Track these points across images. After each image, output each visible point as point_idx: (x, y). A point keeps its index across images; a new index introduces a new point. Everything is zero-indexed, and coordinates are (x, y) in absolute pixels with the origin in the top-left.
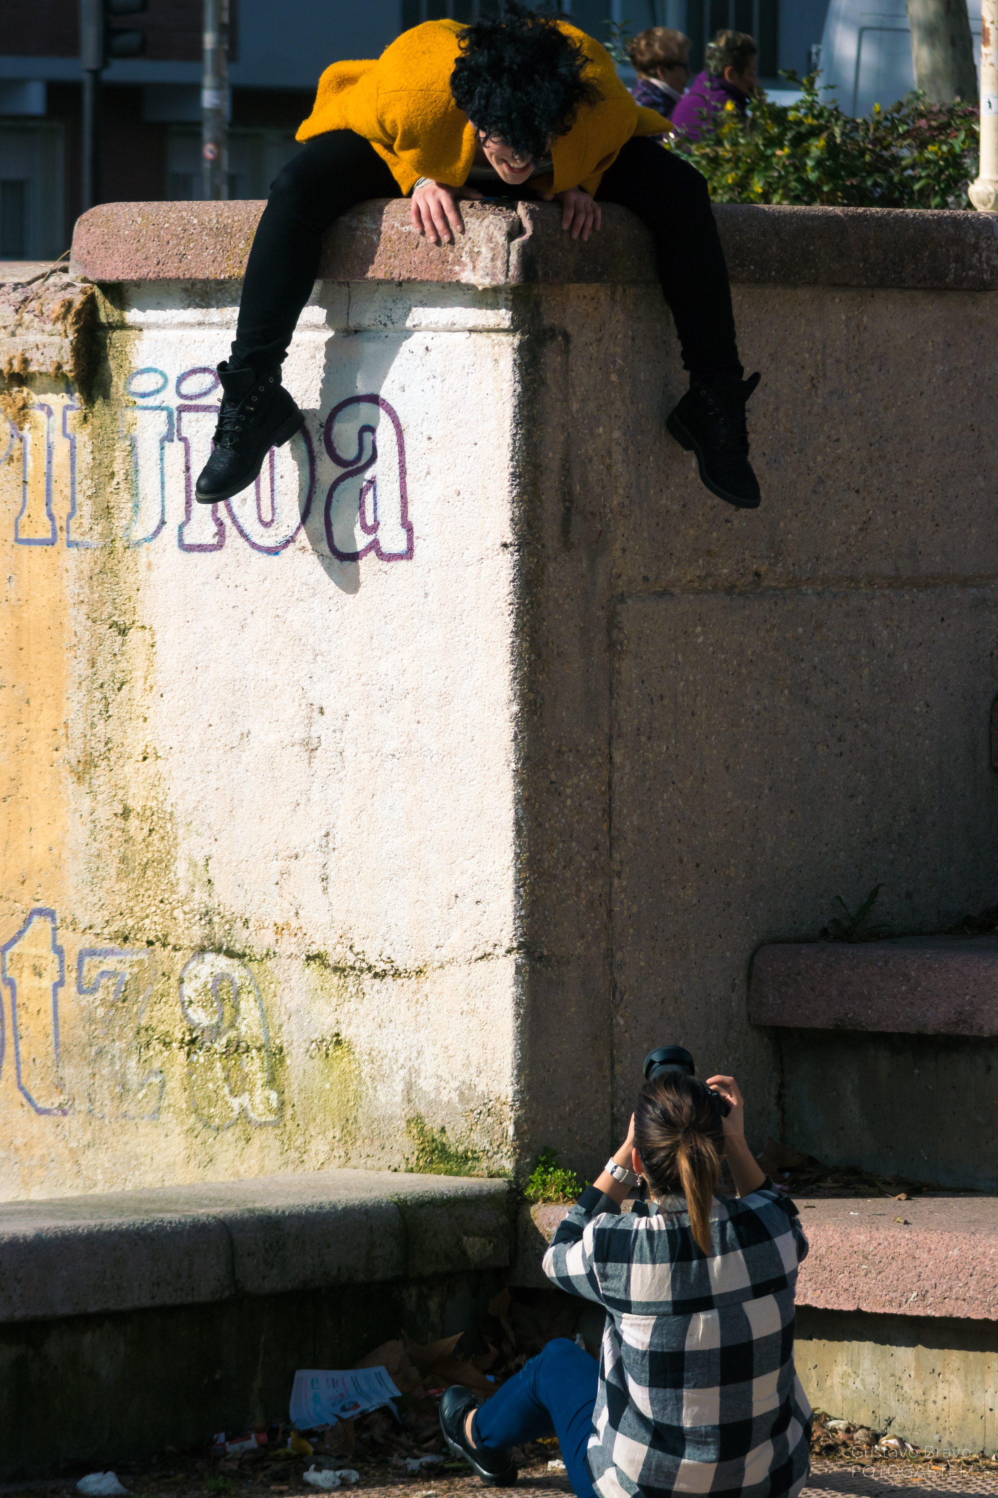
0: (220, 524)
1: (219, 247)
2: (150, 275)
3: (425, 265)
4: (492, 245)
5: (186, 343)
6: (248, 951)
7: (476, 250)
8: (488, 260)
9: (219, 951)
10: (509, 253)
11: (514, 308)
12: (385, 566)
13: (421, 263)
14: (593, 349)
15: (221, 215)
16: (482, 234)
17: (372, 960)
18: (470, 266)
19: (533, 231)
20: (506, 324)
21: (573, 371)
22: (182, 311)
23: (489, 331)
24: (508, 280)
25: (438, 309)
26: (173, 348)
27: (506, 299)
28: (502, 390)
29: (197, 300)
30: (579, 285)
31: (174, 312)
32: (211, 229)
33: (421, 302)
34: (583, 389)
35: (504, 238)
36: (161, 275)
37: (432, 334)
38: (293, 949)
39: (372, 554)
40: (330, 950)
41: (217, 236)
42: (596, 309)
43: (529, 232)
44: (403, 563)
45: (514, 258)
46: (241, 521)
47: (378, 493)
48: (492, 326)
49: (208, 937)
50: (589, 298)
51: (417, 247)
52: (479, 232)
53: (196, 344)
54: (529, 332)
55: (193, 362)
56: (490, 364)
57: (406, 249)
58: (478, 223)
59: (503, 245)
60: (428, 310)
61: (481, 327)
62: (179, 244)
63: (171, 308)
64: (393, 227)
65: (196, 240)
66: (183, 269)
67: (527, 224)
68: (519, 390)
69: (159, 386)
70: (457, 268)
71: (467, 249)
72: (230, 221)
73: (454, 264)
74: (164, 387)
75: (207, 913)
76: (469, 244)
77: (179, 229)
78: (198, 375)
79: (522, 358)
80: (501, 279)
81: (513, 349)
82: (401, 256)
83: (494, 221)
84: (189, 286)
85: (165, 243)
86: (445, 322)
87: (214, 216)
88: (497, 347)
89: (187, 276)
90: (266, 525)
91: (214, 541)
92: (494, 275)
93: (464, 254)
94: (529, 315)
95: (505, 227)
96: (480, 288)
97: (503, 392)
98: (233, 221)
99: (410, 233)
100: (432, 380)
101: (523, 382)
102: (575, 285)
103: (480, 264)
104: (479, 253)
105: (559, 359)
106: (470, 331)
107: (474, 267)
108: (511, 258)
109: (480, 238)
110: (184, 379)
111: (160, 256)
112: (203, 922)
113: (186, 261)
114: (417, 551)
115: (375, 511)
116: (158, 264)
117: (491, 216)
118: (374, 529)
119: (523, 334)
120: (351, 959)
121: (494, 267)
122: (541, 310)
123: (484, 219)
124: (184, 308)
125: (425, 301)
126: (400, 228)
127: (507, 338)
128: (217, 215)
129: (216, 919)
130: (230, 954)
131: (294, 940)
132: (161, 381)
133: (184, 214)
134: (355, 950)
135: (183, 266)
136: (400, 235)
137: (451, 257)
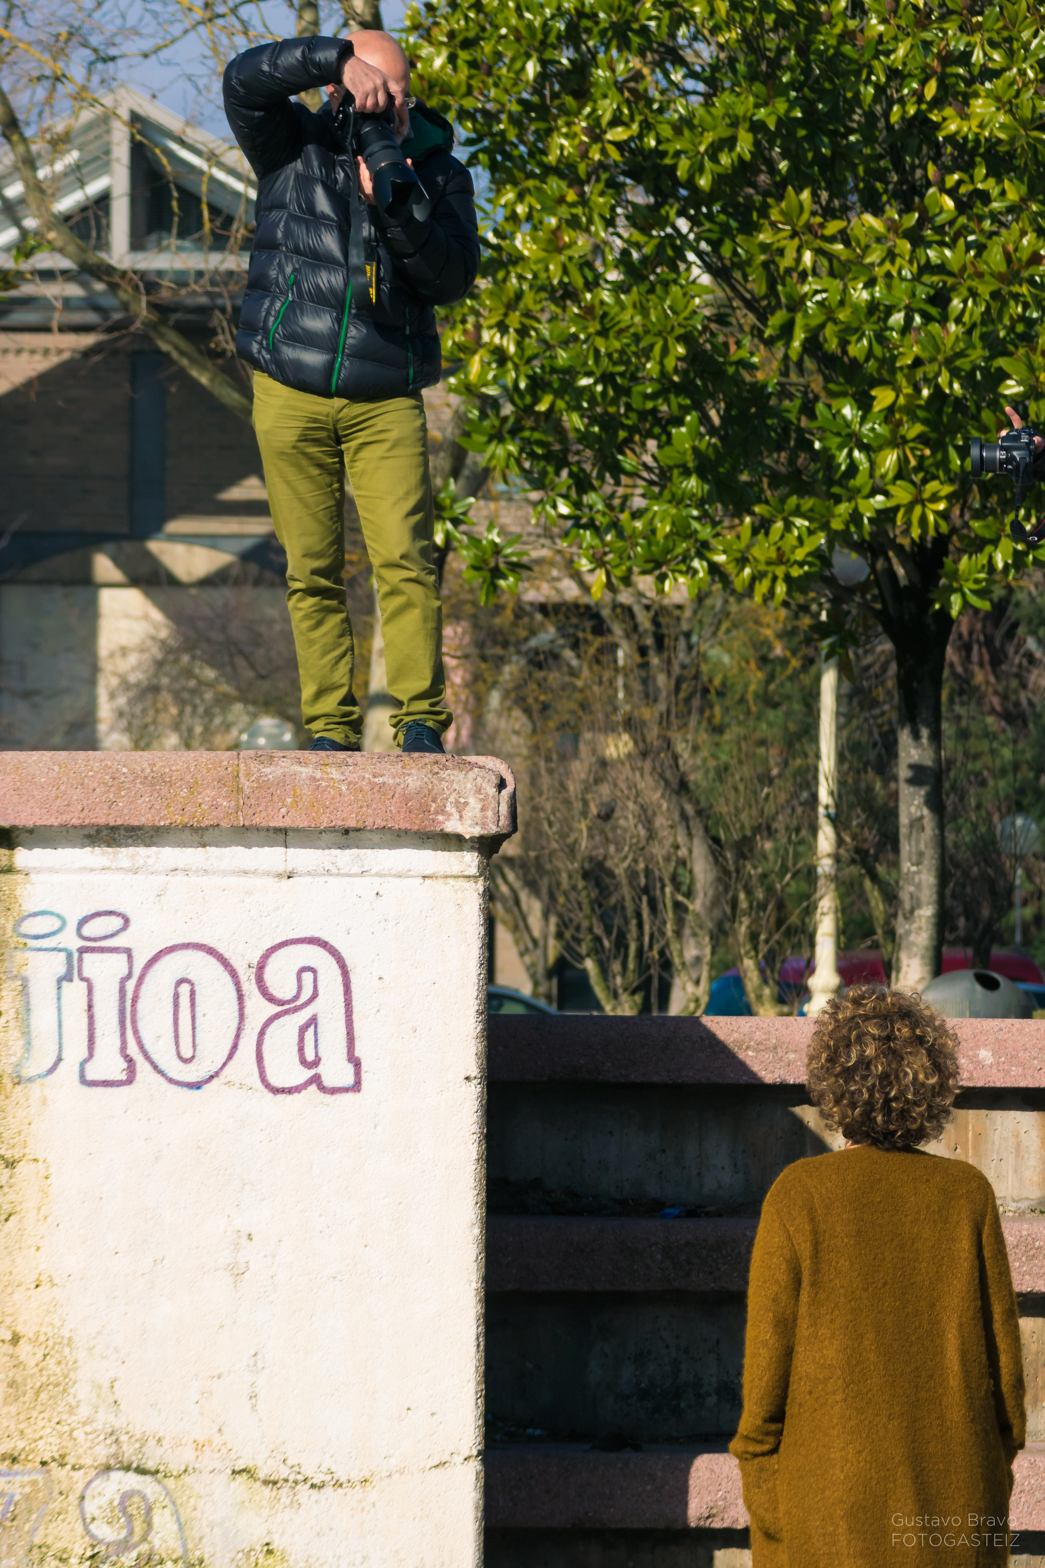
0: (130, 1061)
1: (156, 795)
3: (403, 814)
4: (480, 797)
5: (89, 887)
6: (162, 1468)
7: (463, 800)
8: (477, 810)
9: (127, 1468)
10: (498, 803)
11: (480, 856)
12: (328, 1098)
13: (399, 812)
16: (469, 785)
17: (308, 1471)
18: (456, 816)
19: (517, 785)
20: (473, 871)
23: (447, 877)
24: (499, 829)
26: (73, 891)
27: (480, 847)
28: (466, 933)
29: (102, 846)
32: (146, 778)
35: (492, 790)
37: (381, 880)
38: (218, 1465)
39: (313, 1088)
40: (260, 1463)
41: (153, 785)
43: (512, 787)
44: (350, 1096)
45: (503, 809)
46: (155, 1057)
47: (320, 1030)
49: (115, 1456)
51: (393, 797)
52: (465, 783)
53: (101, 888)
55: (97, 904)
56: (452, 908)
57: (380, 798)
58: (461, 776)
59: (491, 796)
61: (440, 873)
64: (364, 778)
65: (128, 788)
67: (509, 779)
68: (482, 932)
69: (56, 928)
70: (441, 818)
71: (452, 799)
72: (167, 770)
73: (437, 813)
74: (62, 929)
75: (112, 1434)
76: (454, 795)
77: (106, 777)
78: (103, 917)
80: (490, 828)
82: (375, 806)
84: (93, 832)
85: (90, 791)
87: (147, 765)
88: (459, 892)
90: (186, 1061)
91: (123, 1077)
92: (484, 825)
93: (448, 804)
95: (491, 781)
96: (468, 836)
97: (468, 935)
98: (171, 770)
99: (384, 783)
100: (384, 923)
103: (468, 814)
104: (466, 803)
106: (425, 877)
107: (461, 817)
108: (500, 808)
109: (467, 790)
110: (87, 922)
111: (85, 802)
112: (108, 1441)
113: (117, 808)
114: (364, 1084)
115: (316, 1047)
116: (83, 810)
118: (316, 1063)
119: (488, 882)
120: (284, 1472)
121: (483, 817)
126: (372, 779)
127: (472, 884)
128: (150, 765)
129: (124, 1438)
130: (141, 1471)
131: (217, 1455)
132: (58, 924)
134: (290, 1462)
136: (373, 786)
137: (433, 806)
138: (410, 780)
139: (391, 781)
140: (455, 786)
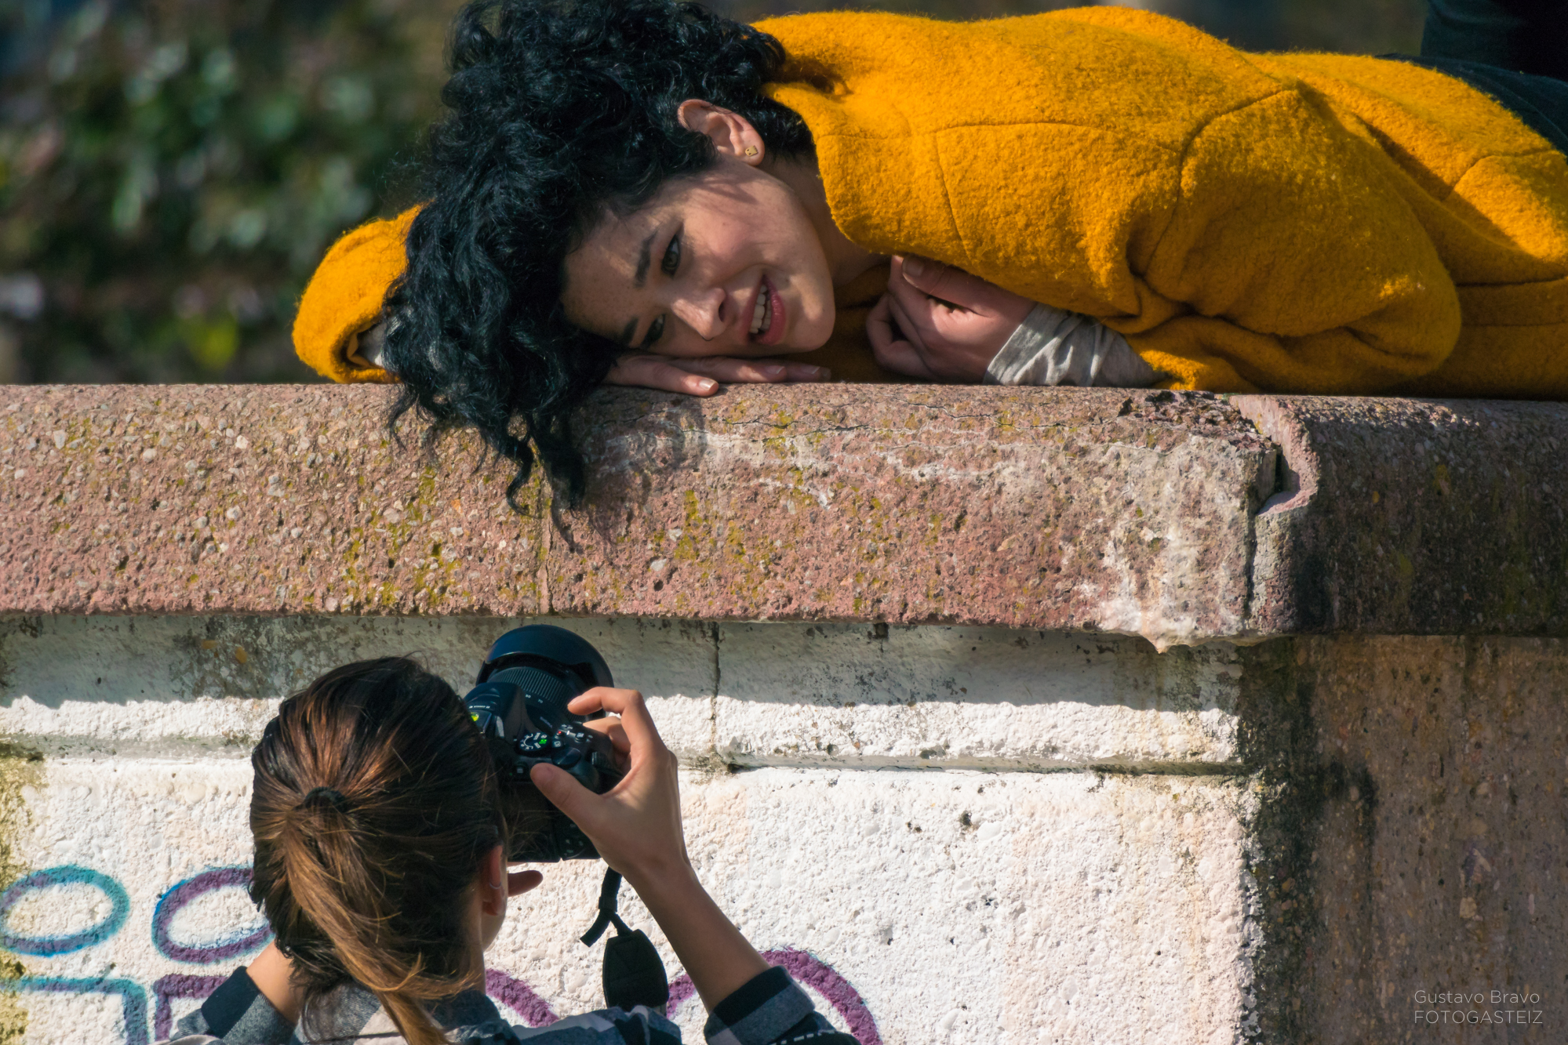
1: (319, 518)
2: (97, 597)
3: (983, 577)
4: (1200, 523)
5: (188, 796)
7: (1148, 535)
8: (1187, 566)
10: (1252, 546)
11: (1246, 708)
13: (972, 571)
14: (1423, 826)
15: (325, 426)
16: (1167, 489)
18: (1129, 582)
19: (1321, 483)
20: (1223, 750)
21: (1381, 887)
22: (177, 703)
23: (1162, 770)
24: (1250, 624)
25: (1006, 707)
26: (146, 810)
27: (1223, 679)
28: (1205, 941)
29: (224, 672)
30: (1395, 640)
31: (151, 707)
32: (295, 467)
33: (948, 685)
34: (1402, 941)
35: (1236, 503)
36: (132, 599)
37: (978, 778)
41: (313, 487)
42: (1432, 708)
43: (1308, 489)
45: (1266, 561)
48: (1175, 756)
50: (1417, 677)
51: (958, 526)
52: (1158, 483)
53: (220, 801)
54: (1287, 776)
55: (210, 851)
56: (1168, 867)
57: (923, 529)
58: (1152, 459)
59: (1234, 521)
60: (969, 709)
61: (1139, 758)
62: (191, 509)
63: (141, 696)
64: (881, 467)
65: (246, 498)
66: (205, 581)
67: (1301, 463)
68: (1258, 941)
69: (99, 920)
70: (1087, 589)
71: (1118, 532)
72: (354, 443)
73: (1077, 575)
74: (113, 924)
76: (1126, 519)
77: (191, 465)
78: (225, 890)
79: (1267, 850)
80: (1229, 620)
81: (1243, 822)
82: (907, 552)
83: (1204, 453)
84: (199, 631)
85: (145, 506)
86: (1024, 744)
87: (301, 428)
88: (1189, 817)
89: (218, 602)
92: (1204, 610)
93: (1109, 548)
94: (1287, 725)
95: (1239, 470)
96: (1161, 646)
97: (1210, 949)
98: (364, 443)
99: (935, 483)
100: (981, 911)
101: (1270, 920)
102: (1387, 638)
103: (1162, 577)
104: (1157, 544)
105: (1351, 854)
106: (1102, 770)
107: (1143, 586)
108: (1257, 560)
109: (1163, 503)
110: (182, 902)
111: (129, 542)
113: (214, 558)
116: (123, 565)
117: (1194, 439)
119: (1269, 780)
121: (1207, 585)
122: (1314, 711)
123: (1170, 447)
124: (181, 695)
125: (961, 682)
126: (903, 471)
127: (1221, 792)
128: (310, 427)
132: (104, 908)
133: (204, 422)
135: (205, 573)
136: (904, 489)
137: (1067, 556)
138: (1007, 472)
139: (954, 476)
140: (1131, 491)
